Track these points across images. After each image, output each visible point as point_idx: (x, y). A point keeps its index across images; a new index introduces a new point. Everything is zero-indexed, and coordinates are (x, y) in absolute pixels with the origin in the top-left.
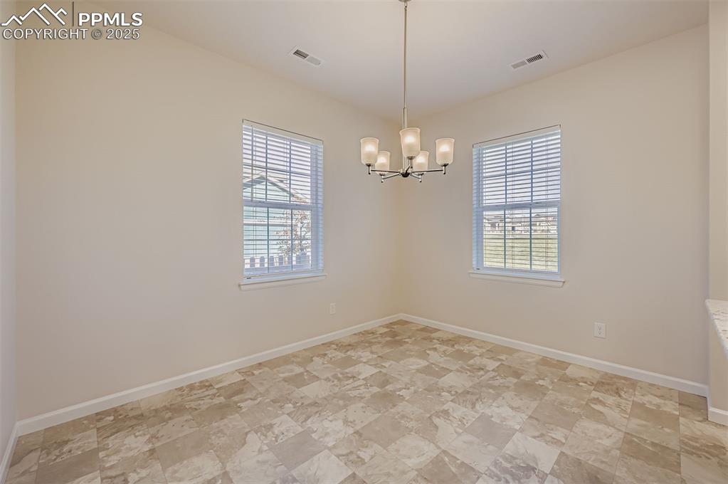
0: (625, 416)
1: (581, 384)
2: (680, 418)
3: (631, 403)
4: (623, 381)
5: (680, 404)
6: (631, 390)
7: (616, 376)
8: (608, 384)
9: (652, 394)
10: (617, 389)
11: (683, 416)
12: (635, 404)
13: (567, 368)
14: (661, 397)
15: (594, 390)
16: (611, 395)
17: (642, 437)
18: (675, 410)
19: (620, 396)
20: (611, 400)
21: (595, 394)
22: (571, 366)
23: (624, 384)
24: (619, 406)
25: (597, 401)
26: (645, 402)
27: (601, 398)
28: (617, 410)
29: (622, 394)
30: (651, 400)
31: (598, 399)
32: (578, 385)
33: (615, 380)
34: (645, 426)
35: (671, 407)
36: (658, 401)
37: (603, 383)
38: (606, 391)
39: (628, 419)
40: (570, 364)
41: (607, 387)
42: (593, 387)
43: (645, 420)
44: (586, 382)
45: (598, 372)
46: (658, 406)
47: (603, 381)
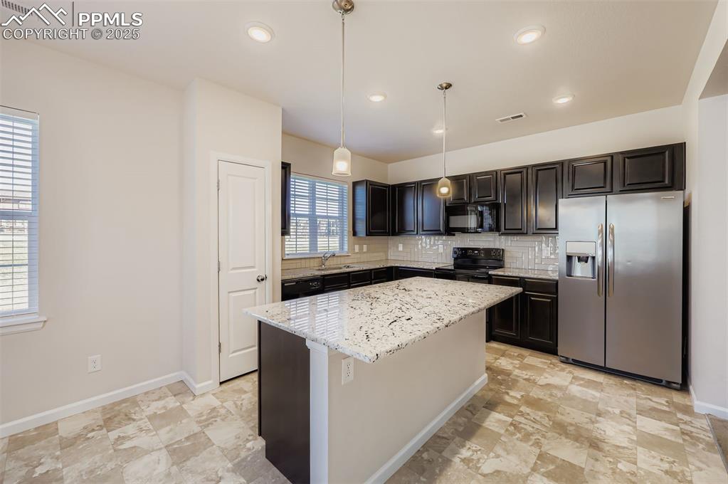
0: (152, 434)
1: (90, 435)
2: (183, 406)
3: (146, 420)
4: (124, 405)
5: (175, 396)
6: (137, 409)
7: (114, 404)
8: (115, 416)
9: (153, 401)
10: (126, 415)
11: (183, 403)
12: (150, 418)
13: (57, 429)
14: (160, 399)
15: (108, 432)
16: (126, 425)
17: (177, 440)
18: (175, 402)
19: (134, 420)
20: (130, 429)
21: (113, 435)
22: (59, 424)
23: (127, 406)
24: (141, 430)
25: (120, 439)
26: (155, 411)
27: (121, 435)
28: (143, 434)
29: (134, 416)
30: (155, 407)
31: (119, 437)
32: (89, 438)
33: (117, 408)
34: (171, 430)
35: (172, 402)
36: (160, 404)
37: (109, 418)
38: (119, 424)
39: (157, 434)
40: (56, 423)
41: (116, 419)
42: (105, 430)
43: (167, 425)
44: (93, 430)
45: (94, 411)
46: (165, 407)
47: (108, 416)
